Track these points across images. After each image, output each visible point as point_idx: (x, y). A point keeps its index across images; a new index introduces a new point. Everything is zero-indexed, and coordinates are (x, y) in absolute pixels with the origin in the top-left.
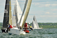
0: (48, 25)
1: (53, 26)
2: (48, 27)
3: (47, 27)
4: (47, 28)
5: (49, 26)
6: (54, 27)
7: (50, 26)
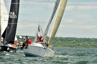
0: (70, 41)
1: (77, 44)
2: (70, 45)
3: (67, 44)
4: (67, 46)
5: (71, 43)
6: (79, 45)
7: (73, 43)
